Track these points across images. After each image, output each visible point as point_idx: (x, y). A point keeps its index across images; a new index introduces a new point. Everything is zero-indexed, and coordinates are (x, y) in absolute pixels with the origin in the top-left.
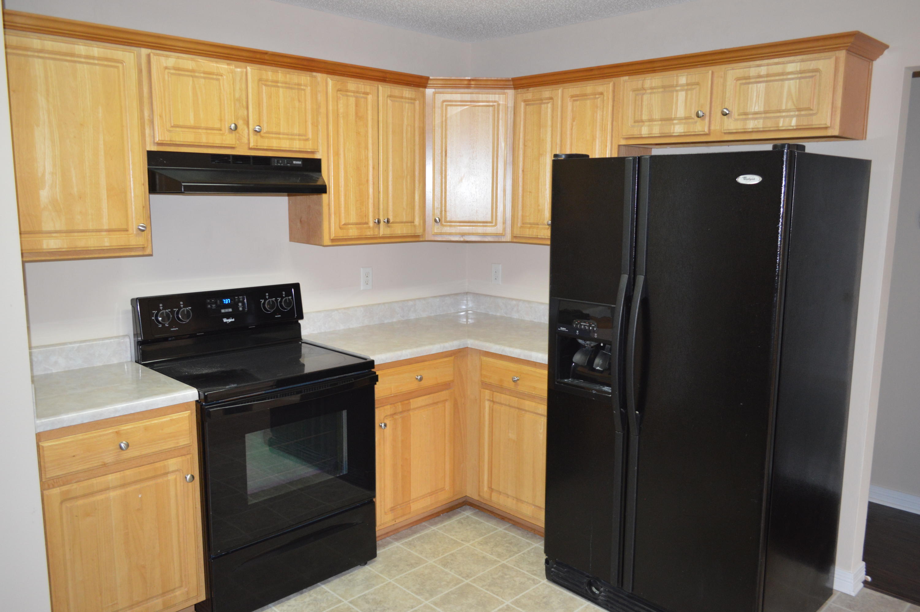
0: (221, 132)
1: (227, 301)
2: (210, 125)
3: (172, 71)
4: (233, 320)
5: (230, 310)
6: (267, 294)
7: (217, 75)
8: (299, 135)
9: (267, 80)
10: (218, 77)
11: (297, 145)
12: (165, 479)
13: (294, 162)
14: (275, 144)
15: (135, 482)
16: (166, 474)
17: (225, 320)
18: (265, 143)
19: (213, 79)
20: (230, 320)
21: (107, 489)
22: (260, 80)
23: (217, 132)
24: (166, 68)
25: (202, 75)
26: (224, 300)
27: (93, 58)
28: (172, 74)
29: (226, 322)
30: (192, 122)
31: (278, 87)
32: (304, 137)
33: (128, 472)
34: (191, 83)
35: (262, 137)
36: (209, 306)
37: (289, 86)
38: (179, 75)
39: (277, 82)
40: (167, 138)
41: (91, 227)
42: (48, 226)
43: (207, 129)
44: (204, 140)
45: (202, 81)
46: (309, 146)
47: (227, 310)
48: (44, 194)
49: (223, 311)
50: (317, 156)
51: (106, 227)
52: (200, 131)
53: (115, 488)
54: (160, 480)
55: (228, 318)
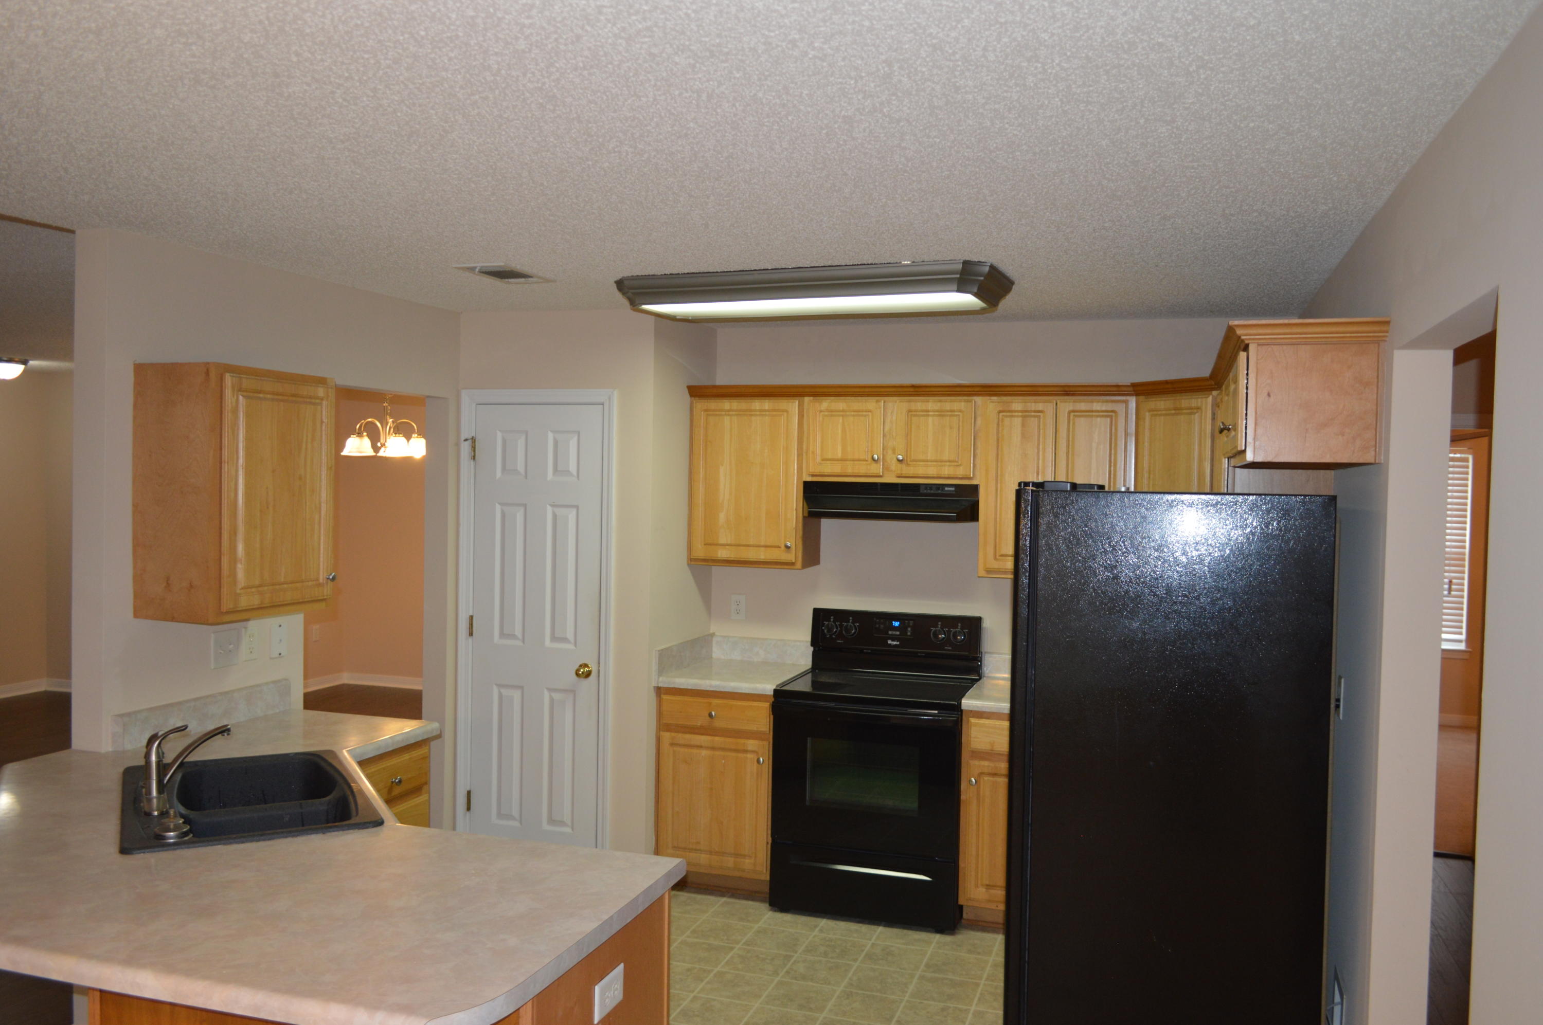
0: (867, 462)
1: (896, 624)
2: (856, 457)
3: (826, 413)
4: (898, 643)
5: (898, 633)
6: (940, 623)
7: (866, 411)
8: (949, 461)
9: (916, 411)
10: (867, 413)
11: (947, 471)
12: (745, 755)
13: (946, 489)
14: (921, 471)
15: (723, 749)
16: (746, 751)
17: (890, 642)
18: (911, 471)
19: (862, 415)
20: (895, 643)
21: (701, 747)
22: (910, 411)
23: (865, 463)
24: (821, 411)
25: (853, 413)
26: (894, 622)
27: (765, 411)
28: (826, 416)
29: (890, 644)
30: (839, 455)
31: (928, 415)
32: (956, 464)
33: (717, 738)
34: (841, 421)
35: (908, 465)
36: (877, 626)
37: (941, 414)
38: (832, 416)
39: (928, 411)
40: (818, 470)
41: (751, 543)
42: (722, 541)
43: (853, 460)
44: (849, 471)
45: (851, 419)
46: (960, 472)
47: (894, 633)
48: (722, 516)
49: (890, 633)
50: (975, 482)
51: (763, 543)
52: (848, 462)
53: (707, 748)
54: (740, 755)
55: (893, 641)
